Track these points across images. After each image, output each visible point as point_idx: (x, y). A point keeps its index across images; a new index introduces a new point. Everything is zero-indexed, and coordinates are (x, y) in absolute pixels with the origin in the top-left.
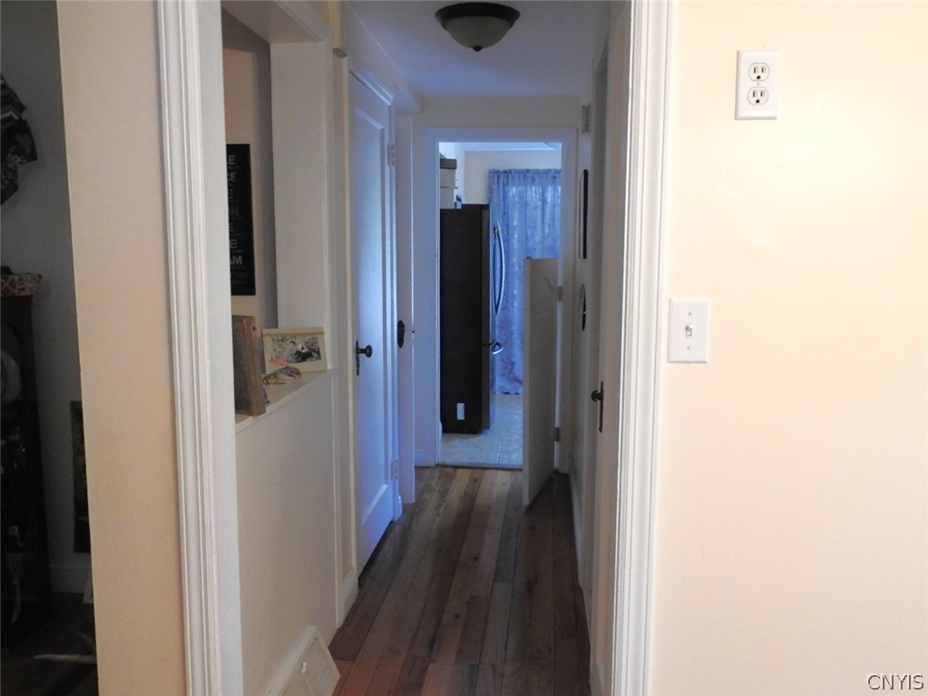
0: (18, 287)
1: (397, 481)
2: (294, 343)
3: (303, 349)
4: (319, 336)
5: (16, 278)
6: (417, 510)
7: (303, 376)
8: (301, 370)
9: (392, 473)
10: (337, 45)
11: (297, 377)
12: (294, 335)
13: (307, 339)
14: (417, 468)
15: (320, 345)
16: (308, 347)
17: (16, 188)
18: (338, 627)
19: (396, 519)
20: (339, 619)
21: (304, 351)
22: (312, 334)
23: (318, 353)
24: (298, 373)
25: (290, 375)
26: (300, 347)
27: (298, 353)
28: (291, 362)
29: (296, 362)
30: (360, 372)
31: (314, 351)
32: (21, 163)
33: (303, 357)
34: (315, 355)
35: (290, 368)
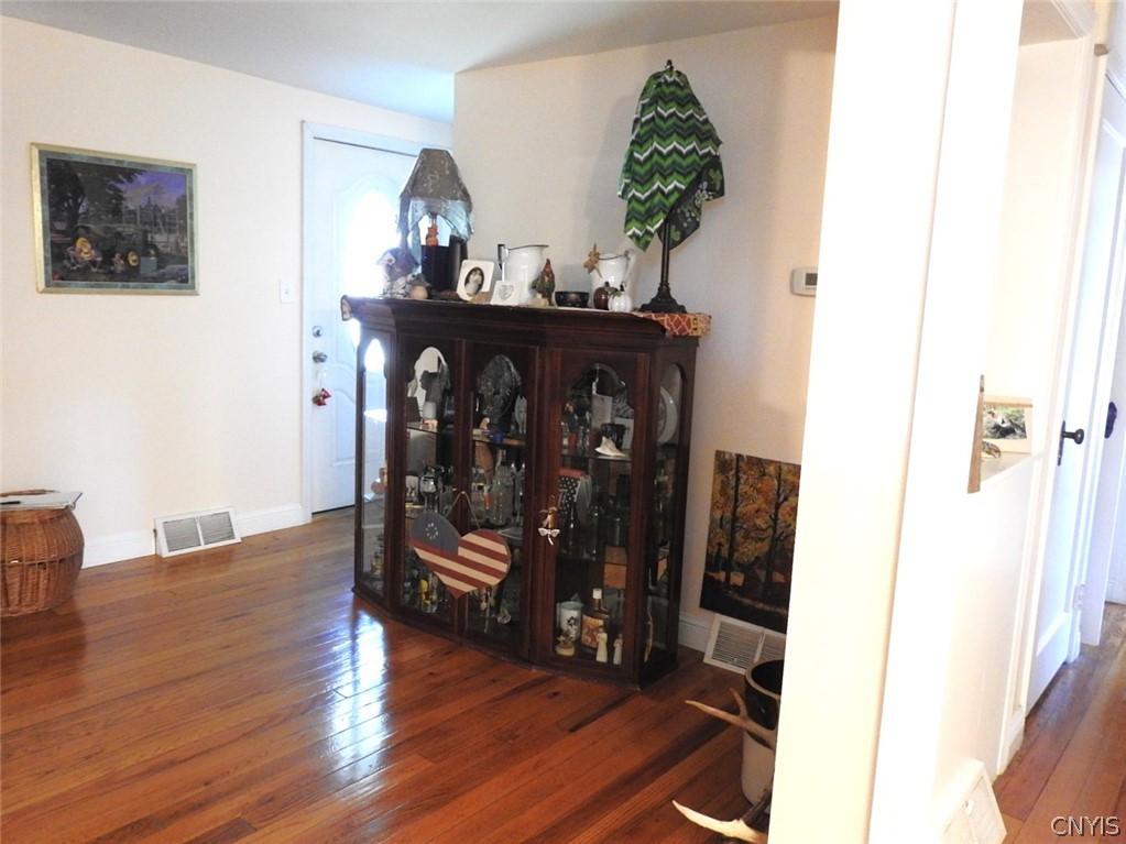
0: (693, 326)
1: (1079, 612)
2: (993, 414)
3: (1003, 422)
4: (1026, 410)
5: (692, 318)
6: (1101, 657)
7: (1003, 455)
8: (1001, 449)
9: (1074, 600)
10: (1100, 39)
11: (997, 455)
12: (995, 405)
13: (1009, 411)
14: (1106, 603)
15: (1026, 420)
16: (1010, 421)
17: (697, 225)
18: (998, 773)
19: (1072, 660)
20: (1000, 766)
21: (1004, 425)
22: (1018, 405)
23: (1023, 430)
24: (998, 451)
25: (990, 453)
26: (999, 421)
27: (997, 427)
28: (987, 437)
29: (993, 438)
30: (1062, 461)
31: (1018, 426)
32: (708, 200)
33: (1003, 432)
34: (1018, 432)
35: (988, 444)
